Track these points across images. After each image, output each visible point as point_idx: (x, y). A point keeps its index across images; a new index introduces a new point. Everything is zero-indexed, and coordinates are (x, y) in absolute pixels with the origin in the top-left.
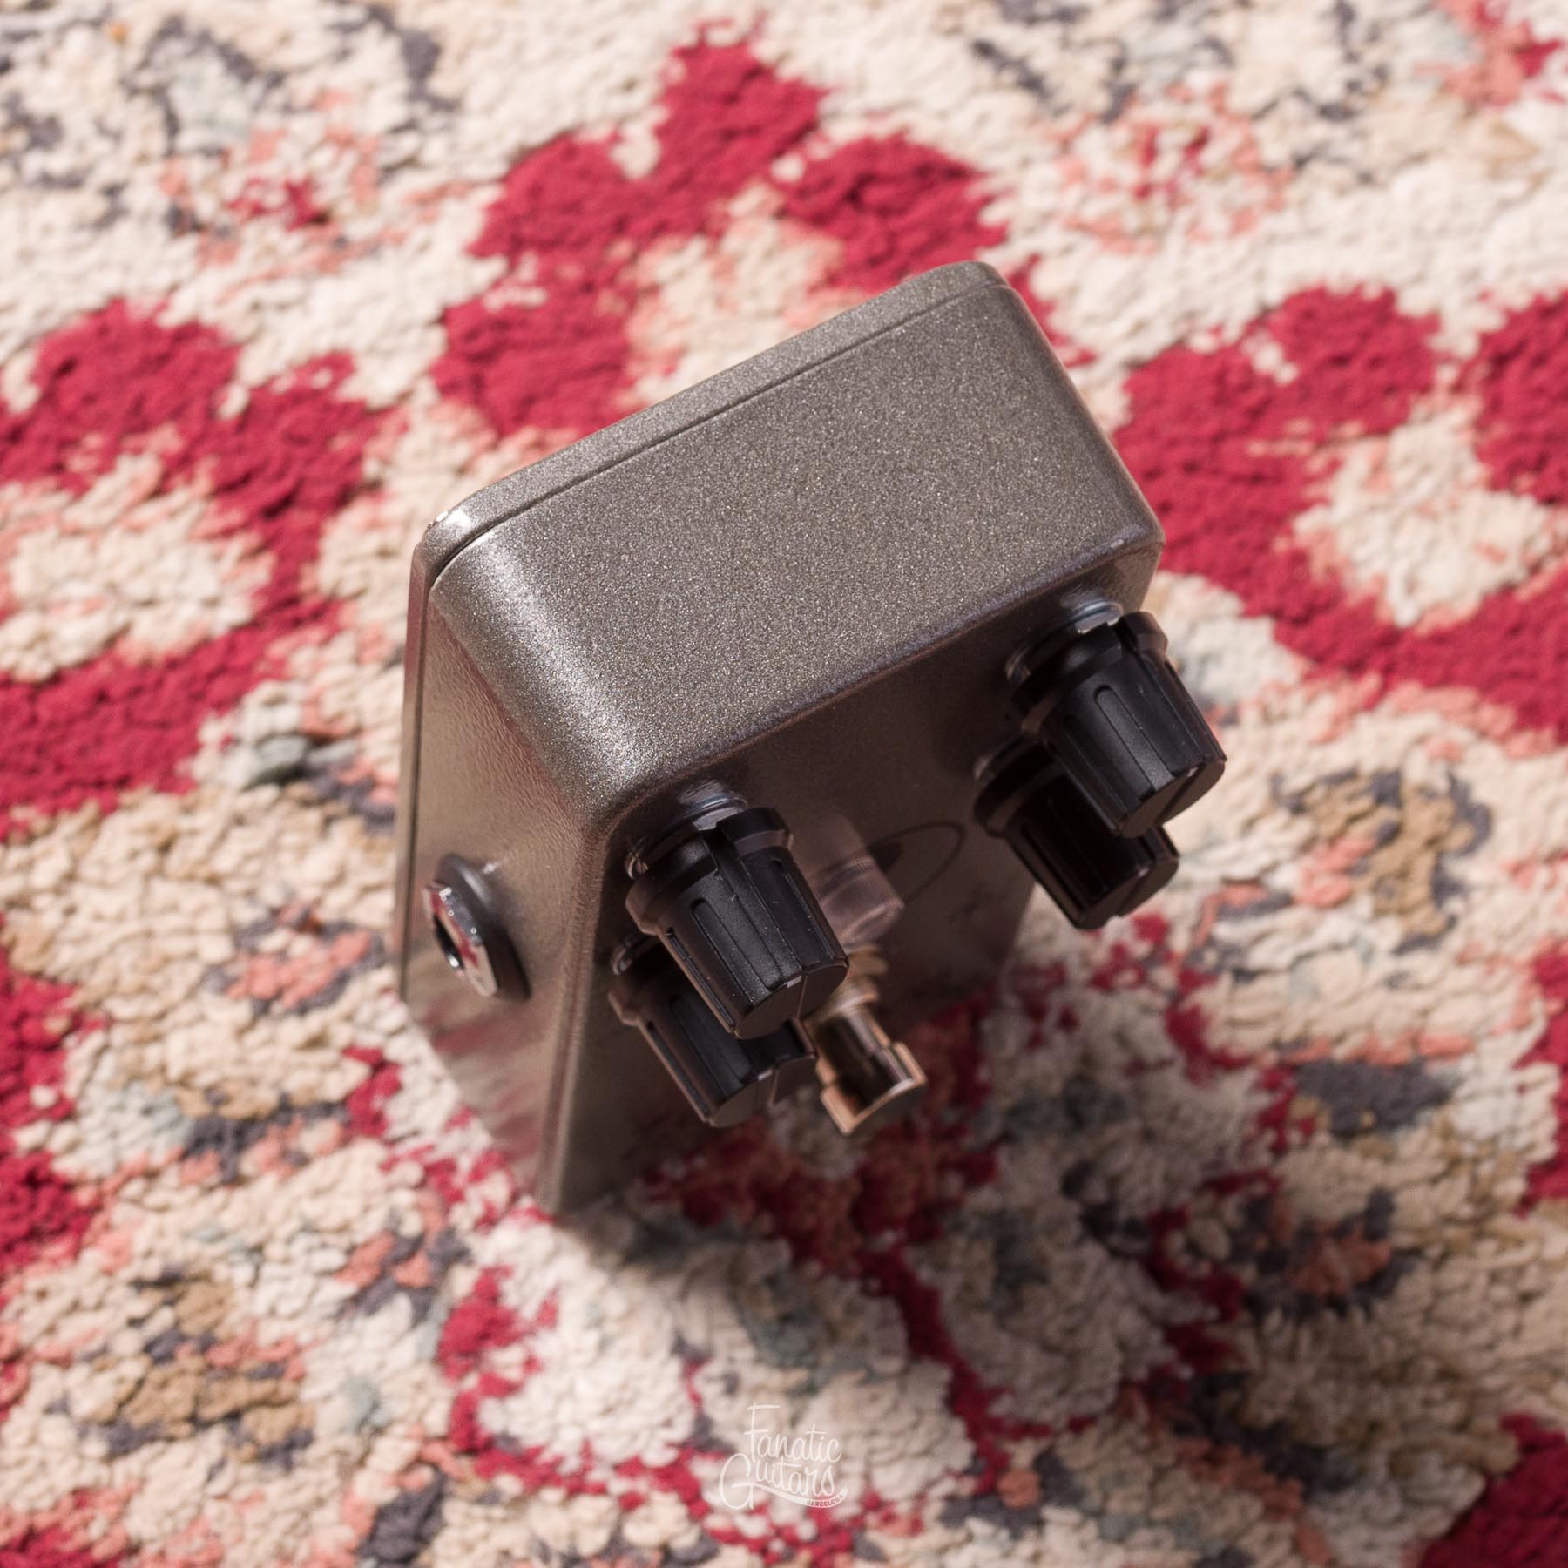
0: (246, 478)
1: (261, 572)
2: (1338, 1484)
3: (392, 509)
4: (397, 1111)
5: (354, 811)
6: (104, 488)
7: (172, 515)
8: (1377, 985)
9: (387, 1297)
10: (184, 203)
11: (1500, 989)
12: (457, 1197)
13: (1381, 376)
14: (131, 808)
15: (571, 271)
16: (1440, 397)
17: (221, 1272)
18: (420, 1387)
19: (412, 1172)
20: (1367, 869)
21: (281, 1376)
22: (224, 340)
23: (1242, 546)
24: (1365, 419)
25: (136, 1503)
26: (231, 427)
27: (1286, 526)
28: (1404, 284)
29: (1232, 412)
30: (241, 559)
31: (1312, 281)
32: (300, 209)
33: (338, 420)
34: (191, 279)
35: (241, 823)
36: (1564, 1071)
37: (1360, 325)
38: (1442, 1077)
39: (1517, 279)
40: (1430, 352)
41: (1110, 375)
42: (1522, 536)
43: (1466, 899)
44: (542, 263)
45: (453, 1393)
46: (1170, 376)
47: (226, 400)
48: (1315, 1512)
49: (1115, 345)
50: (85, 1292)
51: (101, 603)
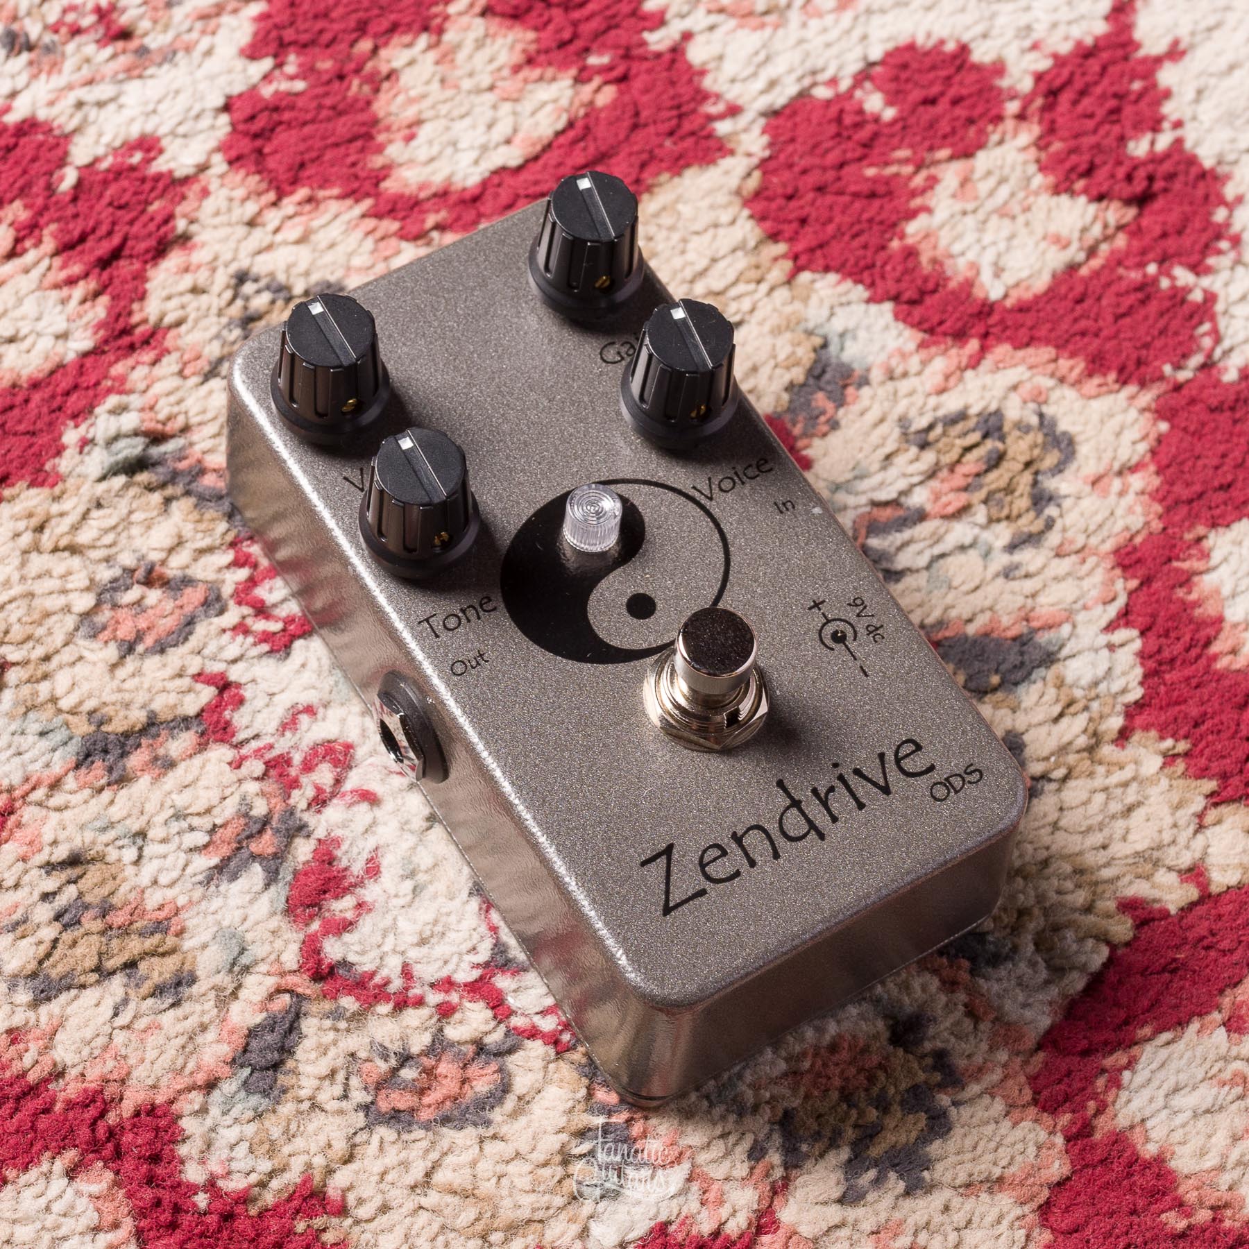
0: (83, 238)
1: (100, 310)
2: (996, 960)
3: (200, 256)
4: (240, 719)
5: (188, 493)
7: (27, 271)
8: (997, 575)
9: (244, 865)
10: (15, 27)
11: (1090, 573)
12: (295, 784)
13: (960, 111)
14: (11, 500)
15: (326, 65)
16: (1009, 124)
17: (112, 855)
18: (274, 932)
19: (257, 767)
20: (981, 487)
21: (166, 931)
22: (57, 132)
23: (865, 247)
24: (952, 145)
25: (58, 1037)
26: (68, 198)
27: (898, 229)
28: (973, 40)
29: (850, 145)
30: (84, 301)
31: (903, 40)
32: (108, 28)
33: (152, 189)
34: (27, 85)
35: (99, 505)
36: (1143, 634)
37: (943, 73)
38: (1050, 642)
39: (1061, 31)
40: (1000, 91)
41: (753, 121)
42: (1079, 225)
43: (1059, 506)
44: (302, 59)
45: (301, 936)
46: (798, 119)
47: (62, 179)
48: (981, 981)
49: (755, 99)
50: (6, 875)
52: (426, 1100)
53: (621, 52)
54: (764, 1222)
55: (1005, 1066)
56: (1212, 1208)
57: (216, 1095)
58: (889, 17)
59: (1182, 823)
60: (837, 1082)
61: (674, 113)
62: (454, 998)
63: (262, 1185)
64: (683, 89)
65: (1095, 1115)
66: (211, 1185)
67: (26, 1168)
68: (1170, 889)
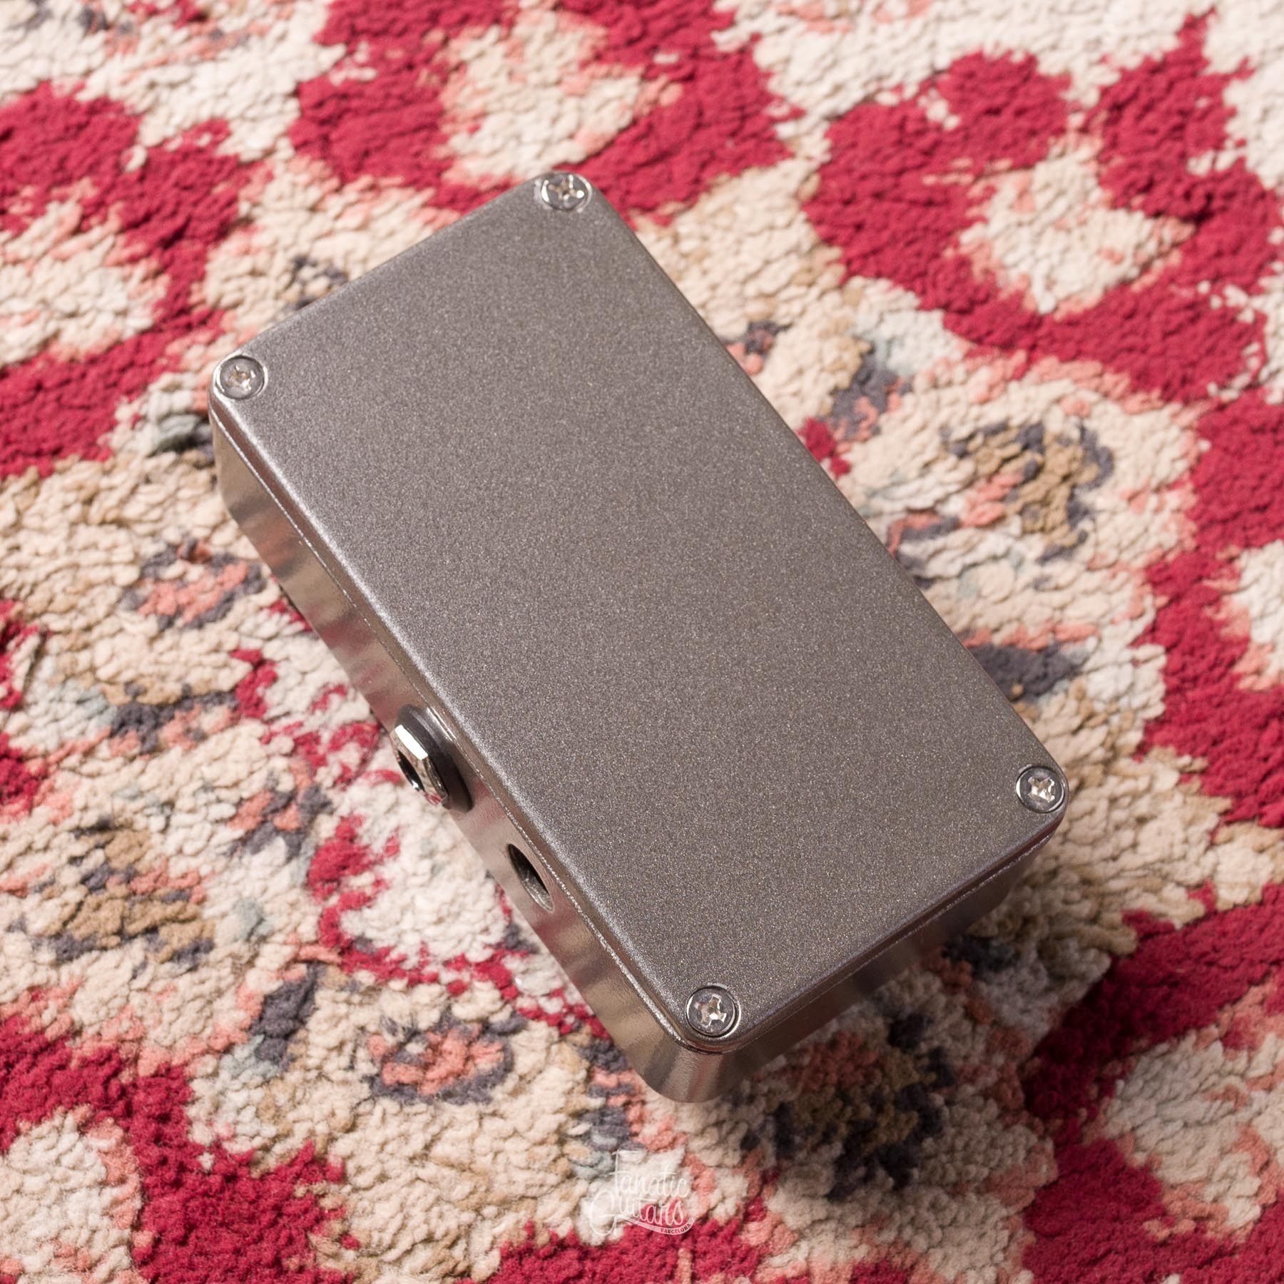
0: (147, 218)
1: (160, 289)
2: (998, 965)
3: (260, 239)
4: (273, 696)
6: (37, 227)
7: (91, 247)
8: (1027, 586)
9: (268, 839)
10: (94, 6)
11: (1119, 588)
12: (322, 761)
13: (1024, 123)
14: (63, 472)
15: (396, 54)
16: (1071, 137)
17: (140, 822)
18: (293, 905)
19: (286, 743)
20: (1016, 498)
21: (187, 899)
22: (128, 112)
23: (919, 254)
24: (1014, 156)
25: (78, 996)
26: (135, 177)
27: (953, 238)
28: (1043, 50)
29: (911, 152)
30: (144, 280)
31: (971, 49)
32: (184, 10)
33: (219, 171)
34: (102, 65)
35: (148, 481)
36: (1169, 650)
37: (1009, 83)
38: (1074, 655)
39: (1130, 46)
40: (1064, 104)
41: (816, 125)
42: (1134, 241)
43: (1094, 520)
44: (374, 48)
45: (319, 910)
46: (862, 124)
47: (130, 158)
48: (982, 986)
49: (818, 103)
50: (37, 837)
51: (37, 316)
52: (430, 1075)
53: (689, 51)
54: (752, 1209)
55: (1001, 1070)
56: (1196, 1219)
57: (227, 1060)
58: (959, 26)
59: (1193, 839)
60: (834, 1078)
61: (738, 114)
62: (465, 976)
63: (266, 1149)
64: (748, 92)
65: (1085, 1123)
66: (216, 1147)
67: (39, 1121)
68: (1177, 905)
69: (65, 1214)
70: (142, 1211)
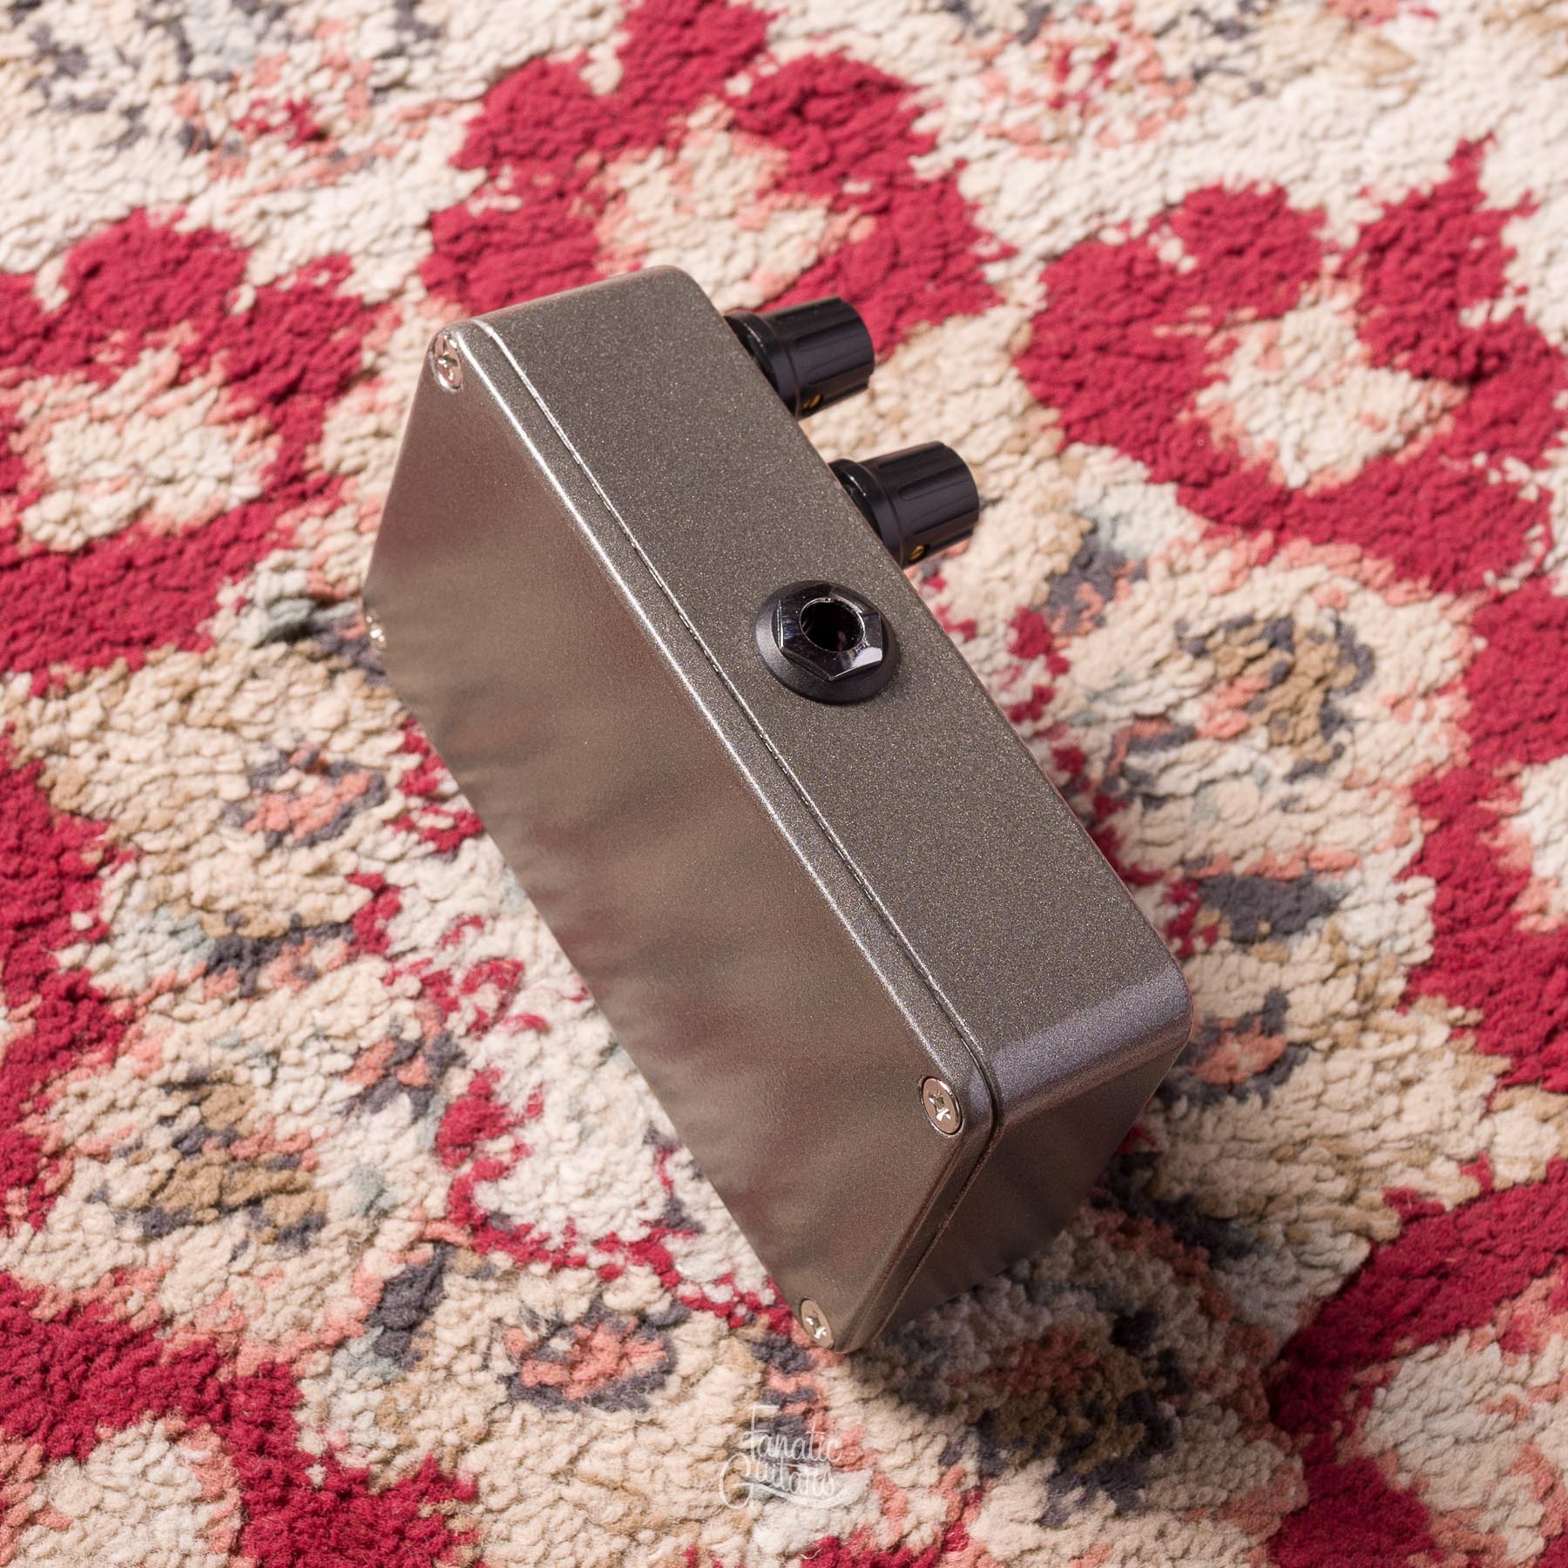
0: (256, 368)
1: (269, 452)
2: (1239, 1251)
3: (386, 394)
4: (398, 931)
5: (355, 665)
6: (128, 378)
7: (190, 402)
8: (1273, 808)
9: (391, 1095)
10: (196, 122)
11: (1381, 811)
12: (453, 1006)
13: (1271, 265)
14: (156, 664)
15: (545, 180)
16: (1326, 283)
17: (242, 1074)
18: (419, 1174)
19: (412, 984)
20: (1261, 707)
21: (297, 1166)
22: (235, 245)
23: (1149, 418)
24: (1259, 304)
25: (167, 1281)
26: (241, 322)
27: (1188, 399)
28: (1293, 181)
29: (1140, 299)
30: (252, 441)
31: (1210, 181)
32: (300, 127)
33: (339, 315)
34: (205, 190)
35: (254, 675)
36: (1440, 882)
37: (1253, 219)
38: (1331, 889)
39: (1395, 175)
40: (1318, 244)
41: (1030, 267)
42: (1399, 406)
43: (1351, 730)
44: (518, 172)
45: (449, 1180)
46: (1083, 266)
47: (236, 299)
48: (1221, 1275)
49: (1033, 240)
50: (121, 1094)
51: (128, 482)
52: (577, 1375)
53: (884, 179)
54: (951, 1536)
55: (1242, 1374)
56: (1468, 1553)
57: (342, 1355)
58: (1196, 152)
59: (1466, 1106)
60: (1048, 1381)
61: (939, 253)
62: (619, 1259)
63: (386, 1462)
64: (952, 227)
65: (1340, 1438)
66: (329, 1458)
67: (123, 1427)
68: (1447, 1181)
69: (151, 1535)
70: (241, 1531)
